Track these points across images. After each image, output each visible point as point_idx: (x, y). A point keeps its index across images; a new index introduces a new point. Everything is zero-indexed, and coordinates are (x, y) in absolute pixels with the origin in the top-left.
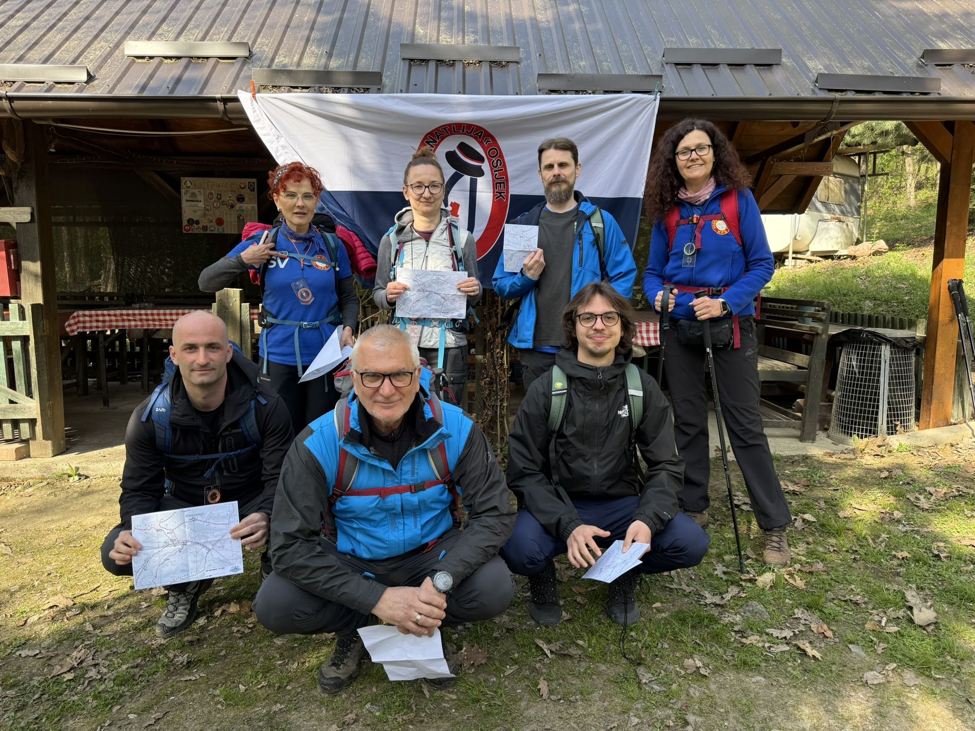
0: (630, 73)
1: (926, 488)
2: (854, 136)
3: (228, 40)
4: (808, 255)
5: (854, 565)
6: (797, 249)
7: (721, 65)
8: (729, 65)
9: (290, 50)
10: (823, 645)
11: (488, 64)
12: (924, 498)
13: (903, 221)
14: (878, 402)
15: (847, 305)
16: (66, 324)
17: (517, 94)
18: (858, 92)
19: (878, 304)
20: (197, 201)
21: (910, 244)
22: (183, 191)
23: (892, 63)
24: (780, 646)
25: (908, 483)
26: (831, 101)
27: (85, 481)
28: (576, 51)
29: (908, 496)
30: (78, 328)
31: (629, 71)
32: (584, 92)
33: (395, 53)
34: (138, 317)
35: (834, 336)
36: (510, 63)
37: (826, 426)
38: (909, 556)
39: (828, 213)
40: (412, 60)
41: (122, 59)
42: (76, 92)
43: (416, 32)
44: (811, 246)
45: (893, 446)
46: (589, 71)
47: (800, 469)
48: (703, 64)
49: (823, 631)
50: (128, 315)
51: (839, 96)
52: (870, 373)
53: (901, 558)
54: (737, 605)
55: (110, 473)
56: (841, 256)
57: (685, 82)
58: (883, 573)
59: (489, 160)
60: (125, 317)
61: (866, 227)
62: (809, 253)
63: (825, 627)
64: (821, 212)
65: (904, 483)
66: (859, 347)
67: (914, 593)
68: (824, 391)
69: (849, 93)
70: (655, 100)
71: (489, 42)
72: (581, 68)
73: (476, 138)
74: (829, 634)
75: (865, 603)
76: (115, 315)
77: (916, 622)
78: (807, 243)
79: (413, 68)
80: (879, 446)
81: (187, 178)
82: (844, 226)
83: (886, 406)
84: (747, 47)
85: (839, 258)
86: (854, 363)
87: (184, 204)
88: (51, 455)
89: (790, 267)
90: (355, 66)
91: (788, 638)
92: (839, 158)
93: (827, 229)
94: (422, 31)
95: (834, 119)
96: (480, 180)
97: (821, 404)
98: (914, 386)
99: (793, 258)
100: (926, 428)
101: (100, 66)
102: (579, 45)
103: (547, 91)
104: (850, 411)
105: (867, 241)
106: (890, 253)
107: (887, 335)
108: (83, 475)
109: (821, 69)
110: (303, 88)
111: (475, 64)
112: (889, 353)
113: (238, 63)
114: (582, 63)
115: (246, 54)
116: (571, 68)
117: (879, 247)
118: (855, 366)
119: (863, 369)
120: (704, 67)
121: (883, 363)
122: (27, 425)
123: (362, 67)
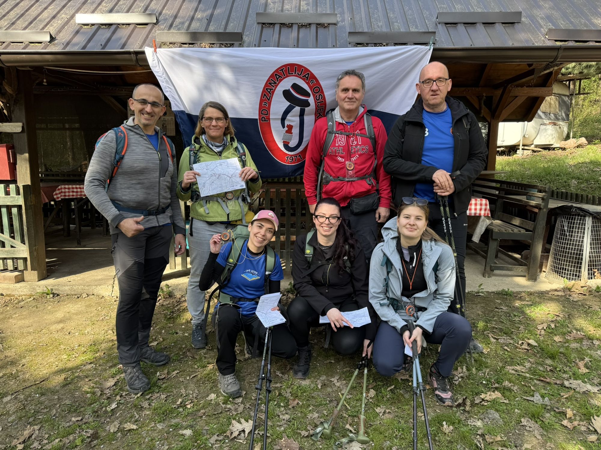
2: (568, 70)
3: (144, 12)
6: (525, 143)
7: (478, 24)
8: (483, 23)
11: (315, 25)
14: (582, 256)
15: (559, 182)
16: (54, 193)
18: (577, 41)
19: (581, 182)
26: (558, 49)
27: (57, 298)
28: (376, 16)
30: (61, 196)
31: (413, 29)
32: (381, 45)
33: (252, 20)
35: (552, 209)
36: (330, 25)
39: (547, 120)
40: (264, 24)
41: (74, 26)
42: (42, 49)
43: (268, 4)
44: (534, 141)
45: (592, 287)
46: (385, 30)
47: (525, 303)
48: (465, 23)
51: (563, 45)
52: (577, 236)
54: (479, 412)
55: (72, 293)
56: (555, 148)
57: (452, 36)
59: (314, 95)
62: (533, 146)
64: (542, 119)
66: (570, 218)
68: (544, 245)
69: (570, 42)
70: (430, 50)
71: (317, 10)
72: (379, 27)
78: (532, 139)
79: (264, 29)
80: (582, 287)
82: (558, 128)
83: (588, 259)
84: (497, 10)
86: (566, 228)
88: (37, 280)
89: (519, 155)
90: (226, 28)
92: (557, 84)
93: (545, 129)
94: (272, 4)
95: (559, 61)
96: (307, 109)
99: (523, 149)
101: (60, 31)
102: (378, 11)
103: (355, 44)
104: (562, 261)
105: (573, 138)
106: (589, 146)
107: (590, 210)
108: (56, 294)
109: (549, 25)
110: (190, 44)
111: (306, 26)
112: (591, 222)
113: (148, 27)
114: (380, 24)
115: (155, 21)
116: (372, 27)
117: (581, 142)
118: (566, 230)
119: (572, 233)
120: (466, 25)
121: (586, 229)
122: (22, 261)
123: (230, 29)
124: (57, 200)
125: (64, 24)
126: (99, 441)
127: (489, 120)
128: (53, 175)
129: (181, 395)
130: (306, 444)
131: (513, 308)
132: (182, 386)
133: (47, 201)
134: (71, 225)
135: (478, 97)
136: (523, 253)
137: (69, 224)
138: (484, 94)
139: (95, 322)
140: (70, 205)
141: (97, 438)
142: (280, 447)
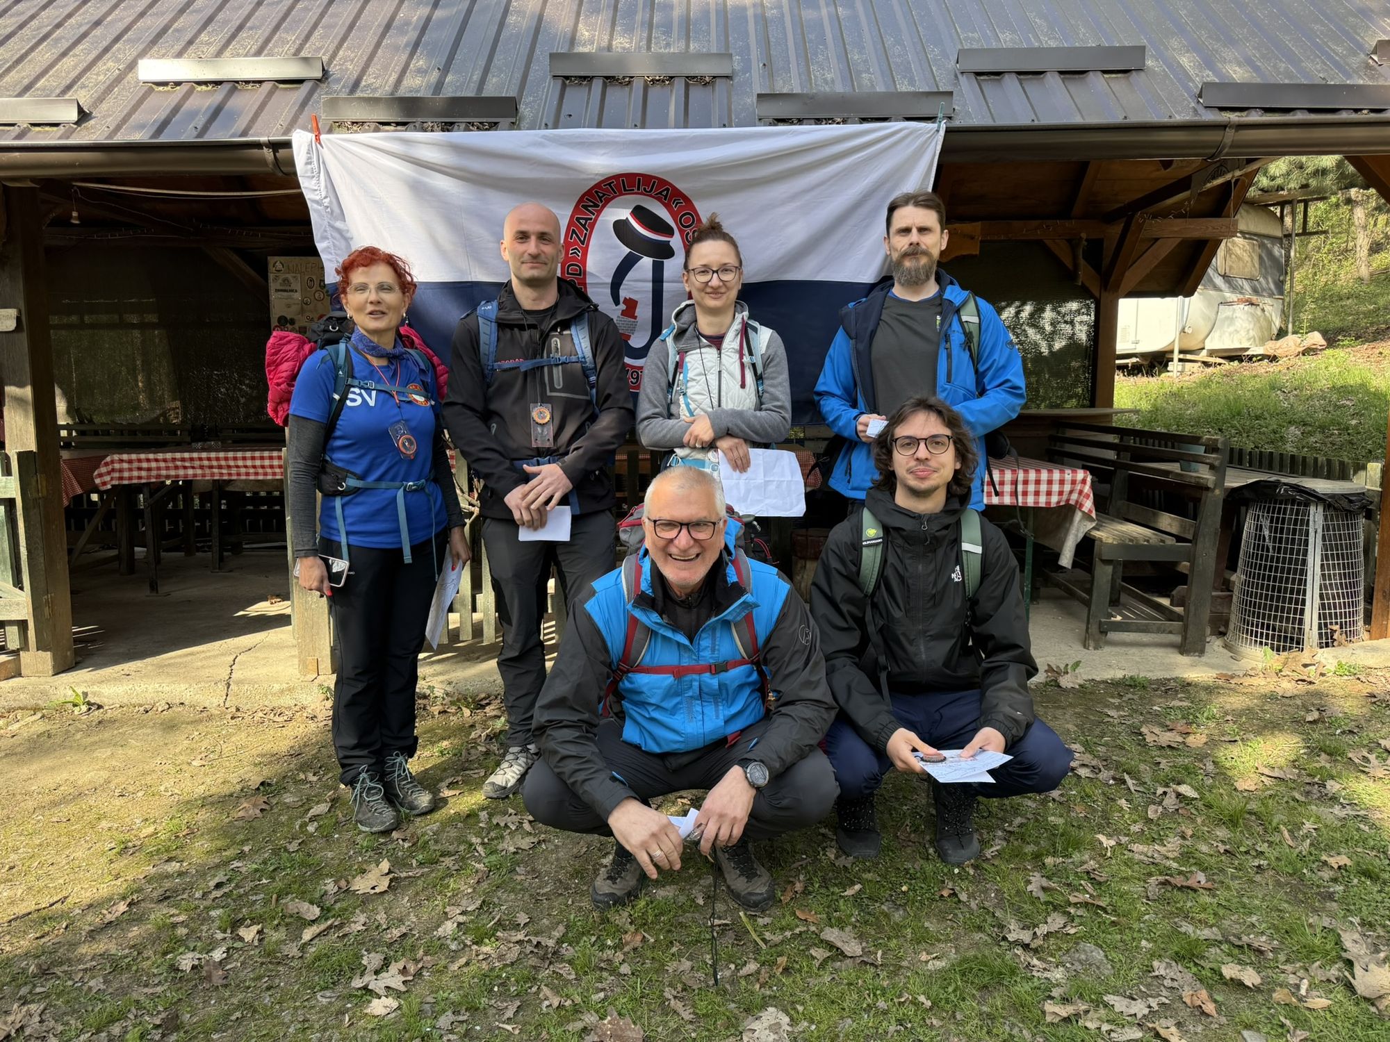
0: (904, 89)
1: (1381, 741)
2: (1273, 178)
3: (295, 54)
4: (1203, 356)
5: (1258, 878)
6: (1186, 346)
7: (1048, 74)
8: (1061, 73)
9: (385, 68)
10: (1199, 1029)
11: (683, 80)
12: (1377, 757)
13: (1350, 301)
14: (1304, 594)
15: (1260, 433)
16: (96, 473)
17: (724, 126)
18: (1267, 110)
19: (1309, 432)
20: (292, 291)
21: (1360, 337)
22: (271, 276)
23: (1325, 64)
24: (1126, 1029)
25: (1351, 732)
26: (1223, 127)
27: (96, 713)
28: (821, 57)
29: (1350, 755)
30: (112, 479)
31: (904, 87)
32: (830, 120)
33: (542, 66)
34: (197, 463)
35: (1234, 490)
36: (718, 80)
37: (1222, 629)
38: (1349, 863)
39: (1232, 292)
40: (567, 78)
41: (135, 87)
42: (60, 138)
43: (578, 34)
44: (1207, 341)
45: (1328, 667)
46: (840, 88)
47: (1176, 703)
48: (1019, 73)
49: (1199, 1003)
50: (183, 460)
51: (1237, 119)
52: (1292, 549)
53: (1336, 866)
54: (1060, 949)
55: (133, 701)
56: (1253, 356)
57: (990, 101)
58: (1305, 893)
59: (681, 232)
60: (179, 463)
61: (1292, 311)
62: (1204, 353)
63: (1204, 994)
64: (1221, 291)
65: (1343, 733)
66: (1274, 508)
67: (1356, 936)
68: (1218, 573)
69: (1253, 112)
70: (938, 131)
71: (688, 46)
72: (826, 83)
73: (659, 200)
74: (1210, 1008)
75: (1274, 950)
76: (165, 460)
77: (1359, 992)
78: (1202, 337)
79: (568, 90)
80: (1305, 666)
81: (277, 258)
82: (1259, 312)
83: (1317, 601)
84: (1092, 44)
85: (1250, 358)
86: (1267, 533)
87: (273, 296)
88: (51, 673)
89: (1175, 374)
90: (480, 88)
91: (1139, 1016)
92: (1251, 211)
93: (1231, 320)
94: (587, 34)
95: (1227, 154)
96: (668, 263)
97: (1214, 594)
98: (1362, 569)
99: (1180, 360)
100: (1381, 637)
101: (100, 100)
102: (826, 48)
103: (771, 120)
104: (1259, 608)
105: (1294, 333)
106: (1329, 352)
107: (1318, 490)
108: (94, 704)
109: (1208, 76)
110: (398, 124)
111: (663, 81)
112: (1322, 518)
113: (305, 88)
114: (829, 76)
115: (319, 74)
116: (811, 84)
117: (1312, 342)
118: (1267, 538)
119: (1280, 542)
120: (1022, 77)
121: (1312, 534)
122: (15, 629)
123: (490, 91)
124: (104, 488)
125: (113, 82)
126: (182, 1034)
127: (1097, 295)
128: (96, 433)
129: (377, 927)
130: (660, 1029)
131: (1149, 716)
132: (380, 907)
133: (79, 491)
134: (137, 549)
135: (1069, 241)
136: (1174, 593)
137: (131, 546)
138: (1084, 235)
139: (185, 767)
140: (136, 500)
141: (177, 1028)
142: (599, 1036)
